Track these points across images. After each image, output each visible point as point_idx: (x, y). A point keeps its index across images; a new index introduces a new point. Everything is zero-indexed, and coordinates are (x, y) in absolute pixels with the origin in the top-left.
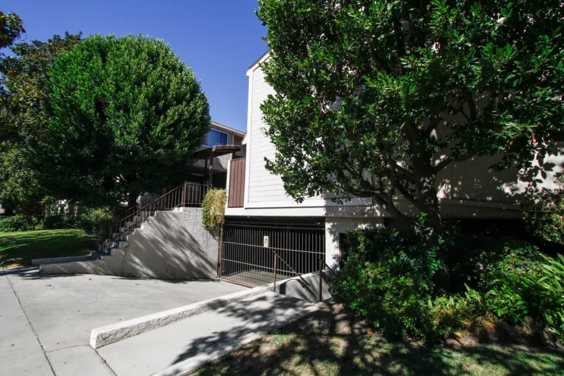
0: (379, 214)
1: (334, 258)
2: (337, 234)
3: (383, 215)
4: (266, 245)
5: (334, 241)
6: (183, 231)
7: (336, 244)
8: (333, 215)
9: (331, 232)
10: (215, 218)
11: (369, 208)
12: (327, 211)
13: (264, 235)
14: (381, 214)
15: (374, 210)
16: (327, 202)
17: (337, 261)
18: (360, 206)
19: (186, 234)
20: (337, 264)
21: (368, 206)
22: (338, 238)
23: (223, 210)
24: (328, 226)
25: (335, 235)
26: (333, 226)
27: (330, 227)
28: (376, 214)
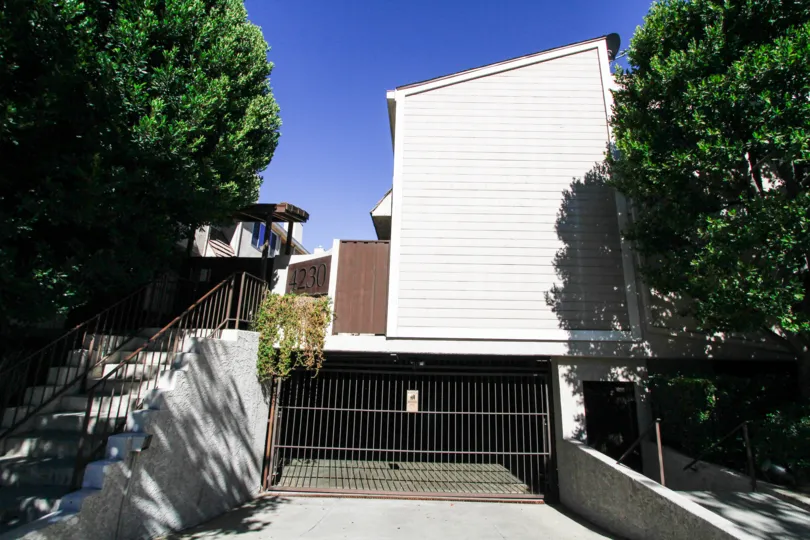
0: (650, 354)
1: (577, 420)
2: (579, 383)
3: (656, 356)
4: (412, 406)
5: (574, 393)
6: (232, 389)
7: (579, 398)
8: (581, 354)
9: (569, 381)
10: (293, 355)
11: (635, 346)
12: (570, 347)
13: (406, 389)
14: (653, 354)
15: (643, 348)
16: (573, 334)
17: (581, 424)
18: (623, 342)
19: (235, 396)
20: (582, 428)
21: (635, 343)
22: (582, 389)
23: (319, 339)
24: (563, 370)
25: (575, 384)
26: (570, 371)
27: (566, 372)
28: (647, 354)
